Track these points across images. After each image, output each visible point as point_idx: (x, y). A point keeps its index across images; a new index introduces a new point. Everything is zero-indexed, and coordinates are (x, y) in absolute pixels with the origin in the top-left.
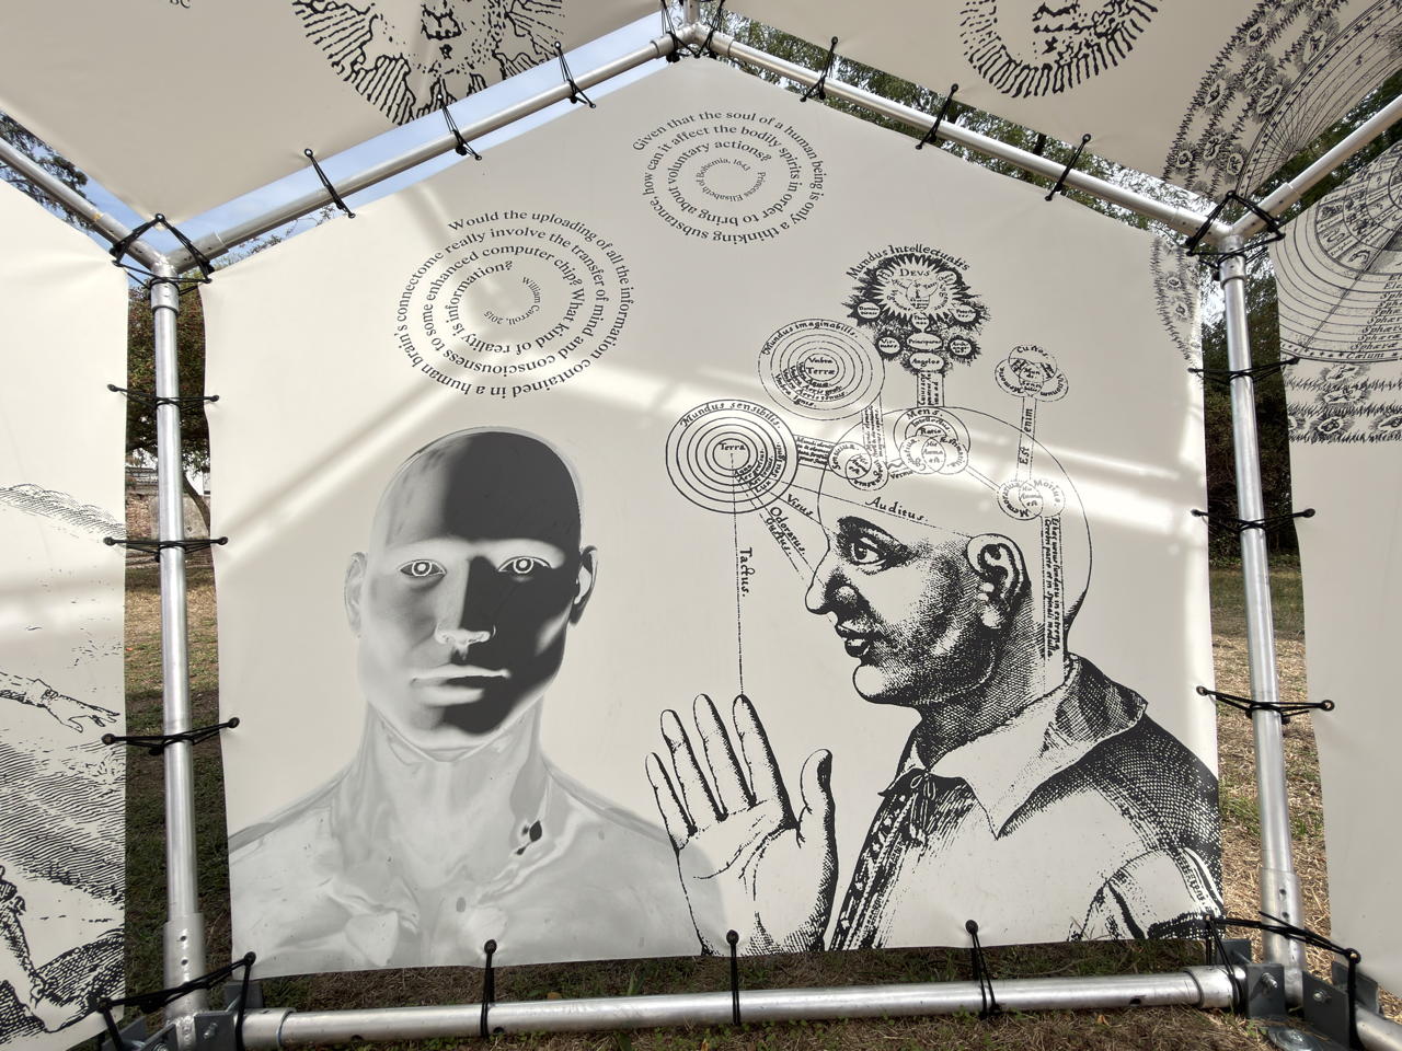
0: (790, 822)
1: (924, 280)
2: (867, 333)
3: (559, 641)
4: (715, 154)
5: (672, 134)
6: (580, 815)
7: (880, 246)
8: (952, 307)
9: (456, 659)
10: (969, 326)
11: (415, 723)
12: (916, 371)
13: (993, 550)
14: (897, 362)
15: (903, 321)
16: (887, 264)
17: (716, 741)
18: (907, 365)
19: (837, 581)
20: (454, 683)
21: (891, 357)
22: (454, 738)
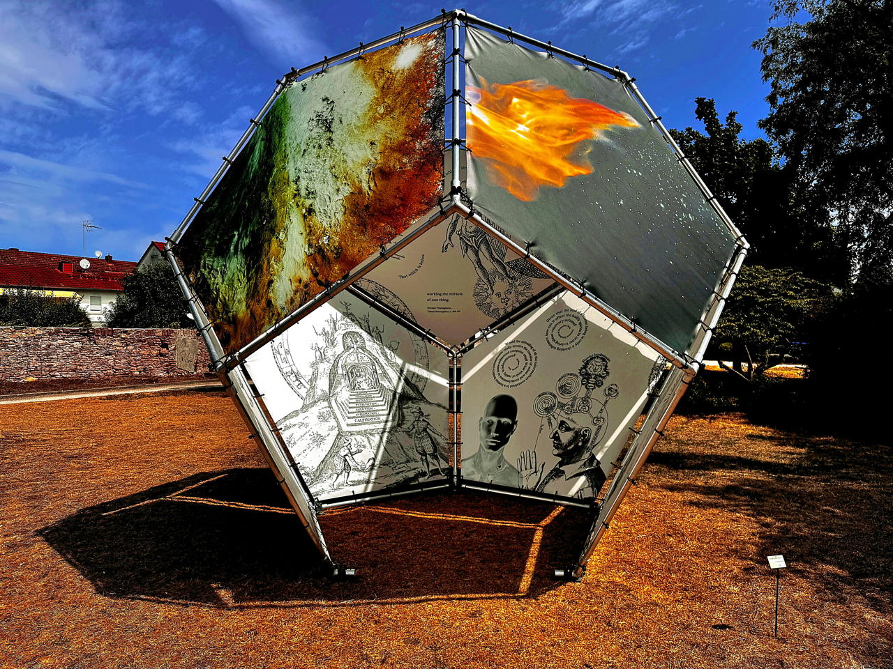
0: (536, 472)
1: (598, 364)
2: (581, 377)
3: (509, 437)
4: (565, 323)
5: (556, 317)
6: (506, 465)
7: (592, 354)
8: (603, 373)
9: (493, 438)
10: (603, 377)
11: (486, 448)
12: (587, 388)
13: (586, 431)
14: (584, 386)
15: (590, 375)
16: (591, 359)
17: (528, 458)
18: (586, 387)
19: (557, 433)
20: (492, 442)
21: (583, 384)
22: (491, 451)
